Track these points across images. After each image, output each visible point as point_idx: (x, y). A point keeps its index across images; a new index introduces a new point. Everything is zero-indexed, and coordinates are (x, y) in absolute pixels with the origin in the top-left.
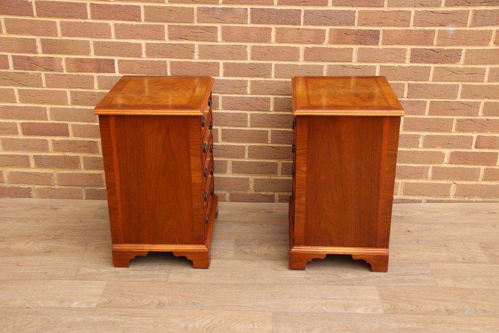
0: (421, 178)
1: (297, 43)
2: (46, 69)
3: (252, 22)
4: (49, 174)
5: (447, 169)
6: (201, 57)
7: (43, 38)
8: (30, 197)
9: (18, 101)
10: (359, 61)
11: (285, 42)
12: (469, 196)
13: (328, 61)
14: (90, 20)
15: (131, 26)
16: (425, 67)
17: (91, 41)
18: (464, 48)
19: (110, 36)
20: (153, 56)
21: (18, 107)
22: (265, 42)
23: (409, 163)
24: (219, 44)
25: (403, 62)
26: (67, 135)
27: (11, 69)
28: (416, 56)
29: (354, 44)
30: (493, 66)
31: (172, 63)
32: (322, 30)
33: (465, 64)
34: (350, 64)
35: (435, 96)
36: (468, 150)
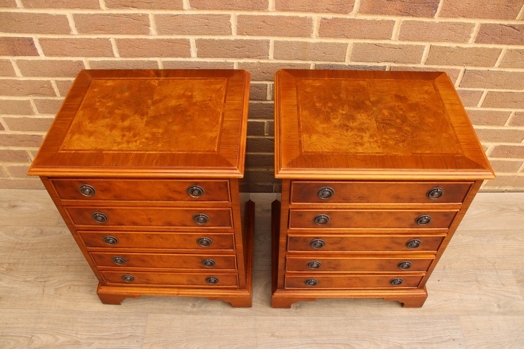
1: (310, 11)
6: (160, 32)
10: (401, 39)
11: (290, 10)
13: (355, 38)
16: (494, 49)
19: (14, 5)
20: (87, 32)
22: (259, 10)
24: (186, 13)
25: (465, 41)
28: (485, 34)
29: (397, 15)
31: (118, 41)
34: (387, 42)
35: (496, 86)
36: (517, 145)
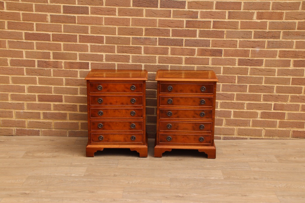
0: (246, 126)
1: (182, 55)
2: (54, 67)
3: (159, 45)
4: (50, 122)
5: (260, 121)
6: (133, 62)
7: (54, 51)
8: (38, 135)
9: (38, 83)
10: (212, 64)
11: (175, 55)
12: (272, 136)
13: (197, 64)
14: (78, 43)
15: (99, 46)
16: (246, 68)
17: (78, 53)
18: (264, 59)
19: (88, 51)
20: (109, 61)
21: (37, 86)
22: (165, 55)
23: (240, 118)
24: (142, 55)
25: (235, 65)
26: (61, 101)
27: (36, 67)
28: (241, 62)
29: (210, 56)
30: (279, 68)
31: (118, 64)
32: (194, 49)
33: (265, 67)
34: (208, 66)
35: (252, 83)
36: (270, 111)
